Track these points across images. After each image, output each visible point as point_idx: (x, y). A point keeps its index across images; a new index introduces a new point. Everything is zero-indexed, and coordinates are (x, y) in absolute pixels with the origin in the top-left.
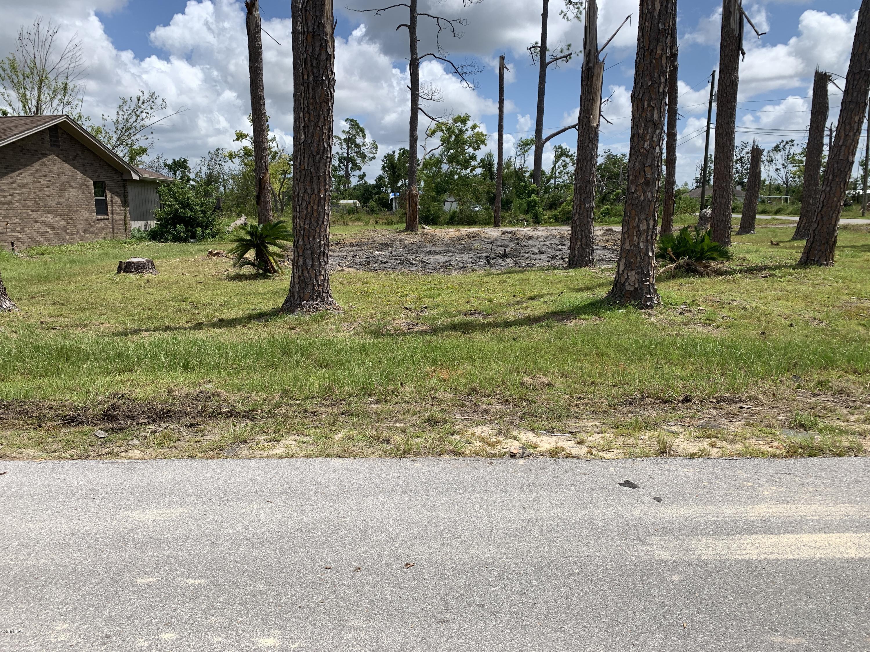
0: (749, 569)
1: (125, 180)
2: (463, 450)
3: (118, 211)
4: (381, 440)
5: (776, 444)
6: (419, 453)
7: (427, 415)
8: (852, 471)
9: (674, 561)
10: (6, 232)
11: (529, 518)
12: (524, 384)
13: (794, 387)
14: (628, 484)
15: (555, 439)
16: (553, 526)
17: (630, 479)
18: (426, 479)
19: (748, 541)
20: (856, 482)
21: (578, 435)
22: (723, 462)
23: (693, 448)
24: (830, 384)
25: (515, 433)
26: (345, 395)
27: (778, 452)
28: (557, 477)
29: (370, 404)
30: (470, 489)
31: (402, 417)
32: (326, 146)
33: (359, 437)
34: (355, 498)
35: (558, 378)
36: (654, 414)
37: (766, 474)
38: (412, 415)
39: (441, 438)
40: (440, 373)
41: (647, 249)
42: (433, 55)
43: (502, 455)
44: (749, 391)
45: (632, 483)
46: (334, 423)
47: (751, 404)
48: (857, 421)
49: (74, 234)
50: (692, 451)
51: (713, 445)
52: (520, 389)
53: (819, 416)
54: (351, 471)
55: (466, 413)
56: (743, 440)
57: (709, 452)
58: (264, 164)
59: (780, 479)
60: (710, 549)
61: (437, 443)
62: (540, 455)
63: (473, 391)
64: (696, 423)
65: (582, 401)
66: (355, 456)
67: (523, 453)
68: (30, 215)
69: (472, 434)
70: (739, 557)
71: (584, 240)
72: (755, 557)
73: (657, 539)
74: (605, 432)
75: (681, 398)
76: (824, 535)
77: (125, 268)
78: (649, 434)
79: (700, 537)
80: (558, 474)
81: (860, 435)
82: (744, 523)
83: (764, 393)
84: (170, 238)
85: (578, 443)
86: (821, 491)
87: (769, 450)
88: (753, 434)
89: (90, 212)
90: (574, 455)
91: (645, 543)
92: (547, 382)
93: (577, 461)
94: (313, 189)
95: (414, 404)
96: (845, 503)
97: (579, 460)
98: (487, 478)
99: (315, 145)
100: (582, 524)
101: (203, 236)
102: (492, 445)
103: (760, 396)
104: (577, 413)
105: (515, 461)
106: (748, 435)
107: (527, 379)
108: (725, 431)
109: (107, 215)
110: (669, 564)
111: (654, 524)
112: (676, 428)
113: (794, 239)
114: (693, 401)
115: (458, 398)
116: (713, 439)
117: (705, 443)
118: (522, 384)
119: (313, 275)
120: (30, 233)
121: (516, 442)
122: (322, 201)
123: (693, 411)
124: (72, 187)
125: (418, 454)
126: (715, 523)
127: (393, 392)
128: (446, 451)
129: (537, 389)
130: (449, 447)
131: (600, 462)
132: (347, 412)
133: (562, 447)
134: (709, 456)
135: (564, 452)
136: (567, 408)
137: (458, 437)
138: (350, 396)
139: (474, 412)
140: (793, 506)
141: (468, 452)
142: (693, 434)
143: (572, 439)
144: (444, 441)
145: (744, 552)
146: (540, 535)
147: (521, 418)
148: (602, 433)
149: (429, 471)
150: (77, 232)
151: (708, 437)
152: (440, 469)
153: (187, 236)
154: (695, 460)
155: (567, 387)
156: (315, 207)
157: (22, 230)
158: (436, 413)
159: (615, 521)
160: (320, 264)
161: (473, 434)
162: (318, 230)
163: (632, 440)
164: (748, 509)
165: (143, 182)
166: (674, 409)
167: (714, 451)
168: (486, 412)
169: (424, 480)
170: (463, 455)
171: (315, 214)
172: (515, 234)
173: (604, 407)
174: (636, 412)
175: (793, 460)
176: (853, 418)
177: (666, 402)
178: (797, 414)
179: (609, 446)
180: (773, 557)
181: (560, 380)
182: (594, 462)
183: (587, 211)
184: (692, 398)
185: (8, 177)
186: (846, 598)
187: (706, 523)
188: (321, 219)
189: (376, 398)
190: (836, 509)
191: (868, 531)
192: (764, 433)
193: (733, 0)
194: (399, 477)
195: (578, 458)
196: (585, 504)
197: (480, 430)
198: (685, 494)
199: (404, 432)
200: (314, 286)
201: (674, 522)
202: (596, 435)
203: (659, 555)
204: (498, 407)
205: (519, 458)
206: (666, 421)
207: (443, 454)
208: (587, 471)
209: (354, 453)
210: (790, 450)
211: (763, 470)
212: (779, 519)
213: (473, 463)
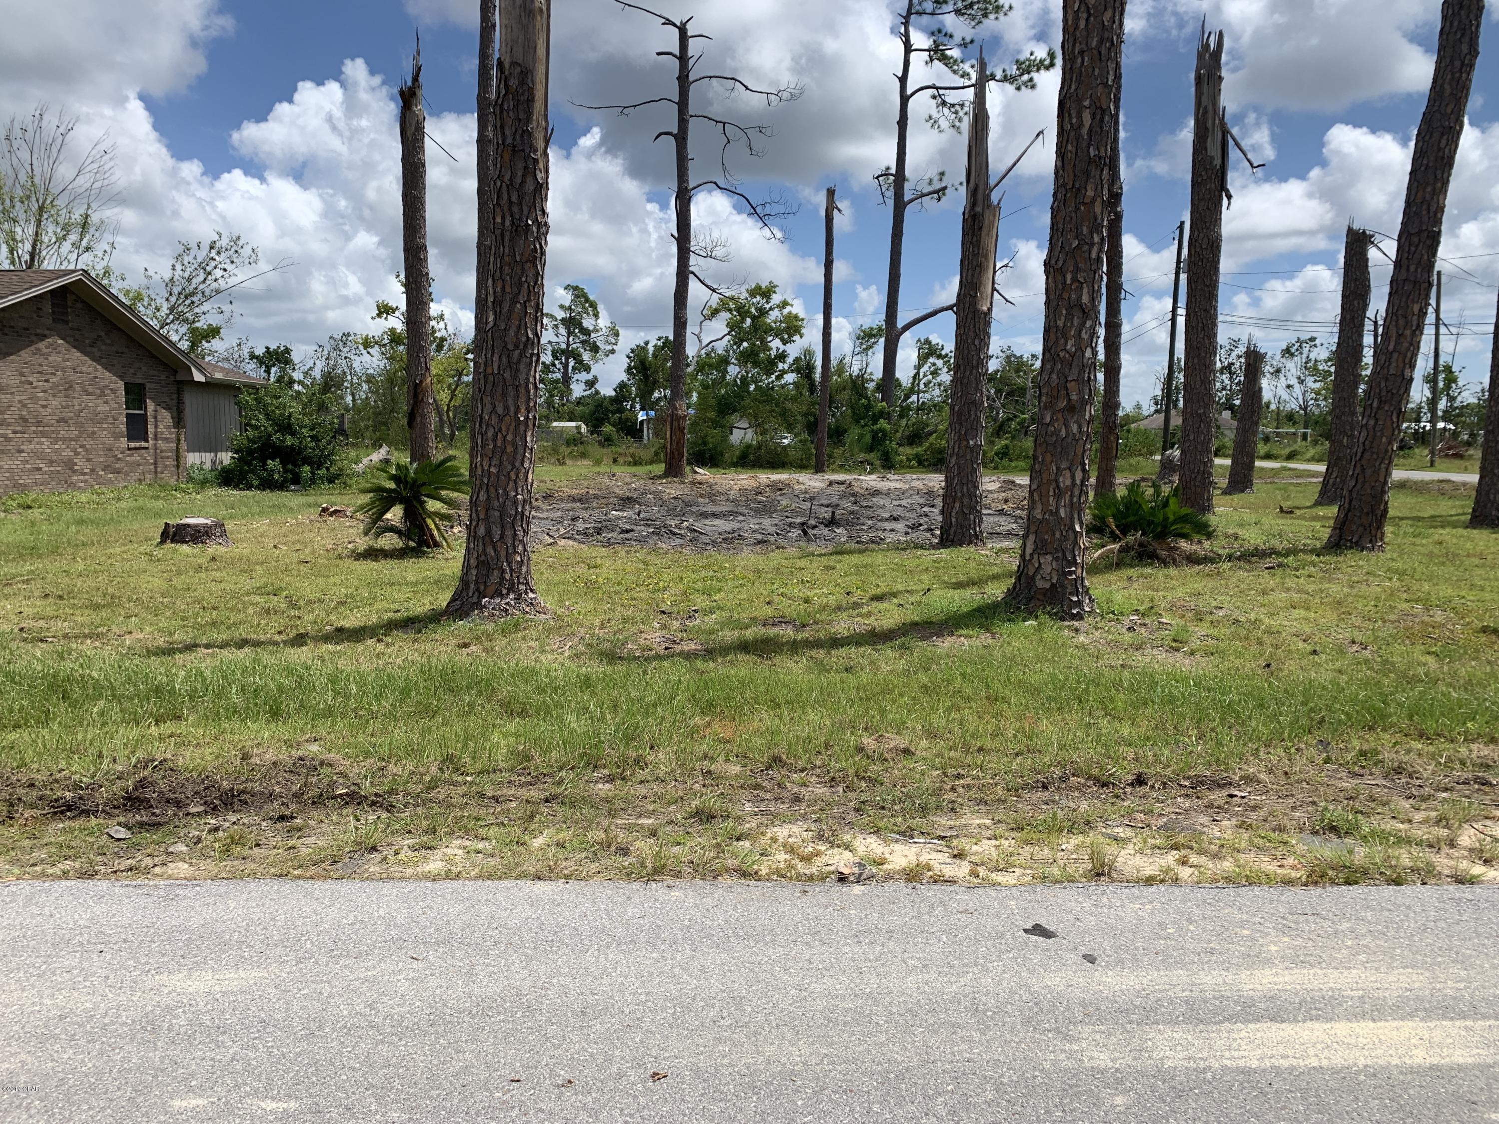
0: (1246, 1084)
1: (180, 383)
2: (755, 867)
3: (166, 435)
4: (613, 848)
5: (1290, 861)
6: (679, 872)
7: (694, 804)
8: (1418, 910)
9: (1117, 1070)
11: (868, 990)
12: (863, 749)
13: (1319, 760)
14: (1038, 930)
15: (914, 849)
16: (910, 1006)
17: (1043, 922)
18: (690, 920)
19: (1243, 1034)
20: (1425, 930)
21: (955, 842)
22: (1200, 893)
23: (1150, 866)
24: (1380, 757)
25: (847, 837)
26: (552, 766)
27: (1294, 874)
28: (918, 918)
29: (597, 782)
30: (768, 939)
31: (651, 807)
32: (531, 336)
33: (576, 842)
34: (565, 954)
35: (921, 739)
36: (1084, 806)
37: (1273, 915)
38: (669, 803)
39: (718, 845)
40: (719, 729)
41: (1072, 518)
42: (715, 183)
43: (823, 878)
44: (1245, 767)
45: (1045, 929)
46: (532, 817)
47: (1249, 789)
48: (1426, 821)
49: (85, 474)
50: (1148, 872)
51: (1184, 862)
52: (857, 759)
53: (1361, 812)
54: (559, 904)
55: (763, 800)
56: (1235, 854)
57: (1176, 874)
58: (423, 360)
59: (1297, 923)
60: (1179, 1048)
61: (712, 854)
62: (888, 877)
63: (776, 761)
64: (1156, 823)
65: (962, 782)
66: (568, 877)
67: (861, 874)
68: (10, 440)
69: (772, 838)
70: (1228, 1063)
71: (966, 501)
72: (1255, 1064)
73: (1088, 1029)
74: (1001, 837)
75: (1130, 778)
76: (1371, 1024)
77: (175, 534)
78: (1075, 840)
79: (1161, 1027)
80: (919, 913)
81: (1431, 846)
82: (1237, 1003)
83: (1270, 771)
84: (256, 483)
85: (955, 856)
86: (1366, 946)
87: (1279, 871)
88: (1250, 841)
89: (117, 435)
90: (947, 878)
91: (1067, 1038)
92: (902, 746)
93: (952, 888)
94: (506, 408)
95: (673, 783)
96: (1407, 967)
97: (955, 888)
98: (796, 919)
99: (512, 333)
100: (959, 1003)
101: (313, 481)
102: (807, 859)
103: (1263, 776)
104: (953, 802)
105: (845, 889)
106: (1243, 845)
107: (869, 742)
108: (1205, 837)
109: (147, 441)
110: (1109, 1075)
111: (1083, 1003)
112: (1121, 832)
113: (1318, 503)
114: (1150, 783)
115: (749, 773)
116: (1184, 852)
117: (1171, 858)
118: (860, 749)
119: (503, 553)
120: (8, 471)
121: (847, 855)
122: (522, 428)
123: (1151, 801)
124: (86, 392)
125: (678, 875)
126: (1187, 1003)
127: (637, 761)
128: (727, 870)
129: (886, 760)
130: (731, 863)
131: (991, 891)
132: (555, 797)
133: (927, 864)
134: (1176, 881)
135: (930, 873)
136: (937, 792)
137: (747, 844)
138: (561, 769)
139: (776, 799)
140: (1320, 972)
141: (764, 872)
142: (1151, 841)
143: (945, 849)
144: (723, 852)
145: (1236, 1054)
146: (886, 1022)
147: (857, 810)
148: (995, 838)
149: (697, 906)
150: (92, 470)
151: (1176, 847)
152: (716, 902)
153: (286, 480)
154: (1153, 889)
155: (937, 756)
156: (509, 438)
158: (711, 800)
159: (1016, 997)
160: (516, 535)
161: (774, 840)
162: (513, 477)
163: (1046, 851)
164: (1244, 977)
165: (211, 386)
166: (1117, 797)
167: (1185, 873)
168: (797, 799)
169: (686, 923)
170: (756, 876)
171: (510, 449)
172: (850, 485)
173: (1000, 791)
174: (1053, 802)
175: (1319, 890)
176: (1418, 817)
177: (1104, 785)
178: (1326, 809)
179: (1007, 863)
180: (1285, 1063)
181: (924, 743)
182: (981, 891)
183: (972, 452)
184: (1148, 779)
187: (1171, 1002)
188: (519, 458)
189: (607, 772)
190: (1392, 978)
191: (1444, 1017)
192: (1269, 841)
193: (1210, 108)
194: (642, 917)
195: (955, 883)
196: (966, 965)
197: (786, 832)
198: (1137, 949)
199: (654, 834)
200: (503, 571)
201: (1118, 999)
202: (985, 842)
203: (1092, 1058)
204: (818, 791)
205: (853, 883)
206: (1105, 820)
207: (721, 875)
208: (970, 908)
209: (566, 872)
210: (1313, 872)
211: (1267, 907)
212: (1296, 994)
213: (773, 892)
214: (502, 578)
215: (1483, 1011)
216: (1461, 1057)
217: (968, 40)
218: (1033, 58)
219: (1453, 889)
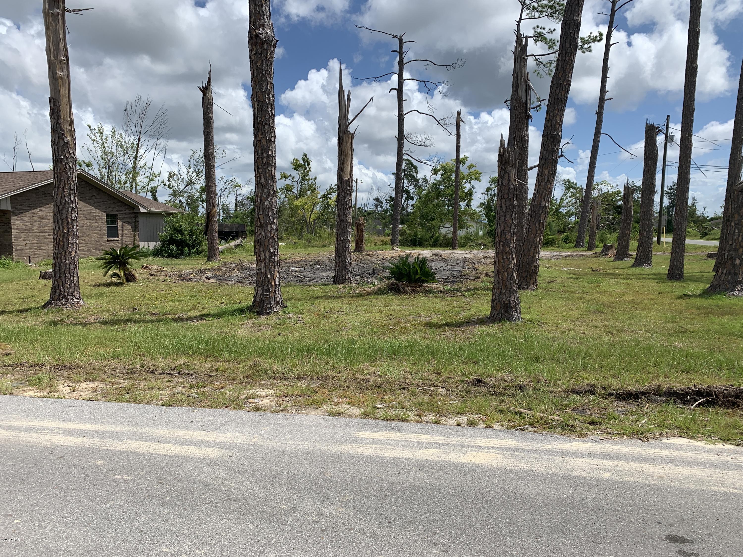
1: (135, 213)
3: (128, 234)
10: (25, 250)
41: (266, 272)
42: (417, 111)
49: (84, 251)
77: (44, 276)
84: (166, 255)
89: (102, 236)
94: (59, 227)
99: (59, 199)
101: (189, 254)
109: (118, 237)
119: (61, 284)
120: (45, 250)
122: (66, 235)
124: (86, 218)
150: (88, 250)
153: (178, 254)
156: (61, 239)
157: (39, 248)
160: (66, 276)
162: (64, 254)
165: (150, 214)
171: (61, 243)
185: (30, 212)
188: (66, 247)
193: (519, 74)
200: (61, 291)
214: (60, 293)
217: (552, 29)
218: (592, 35)
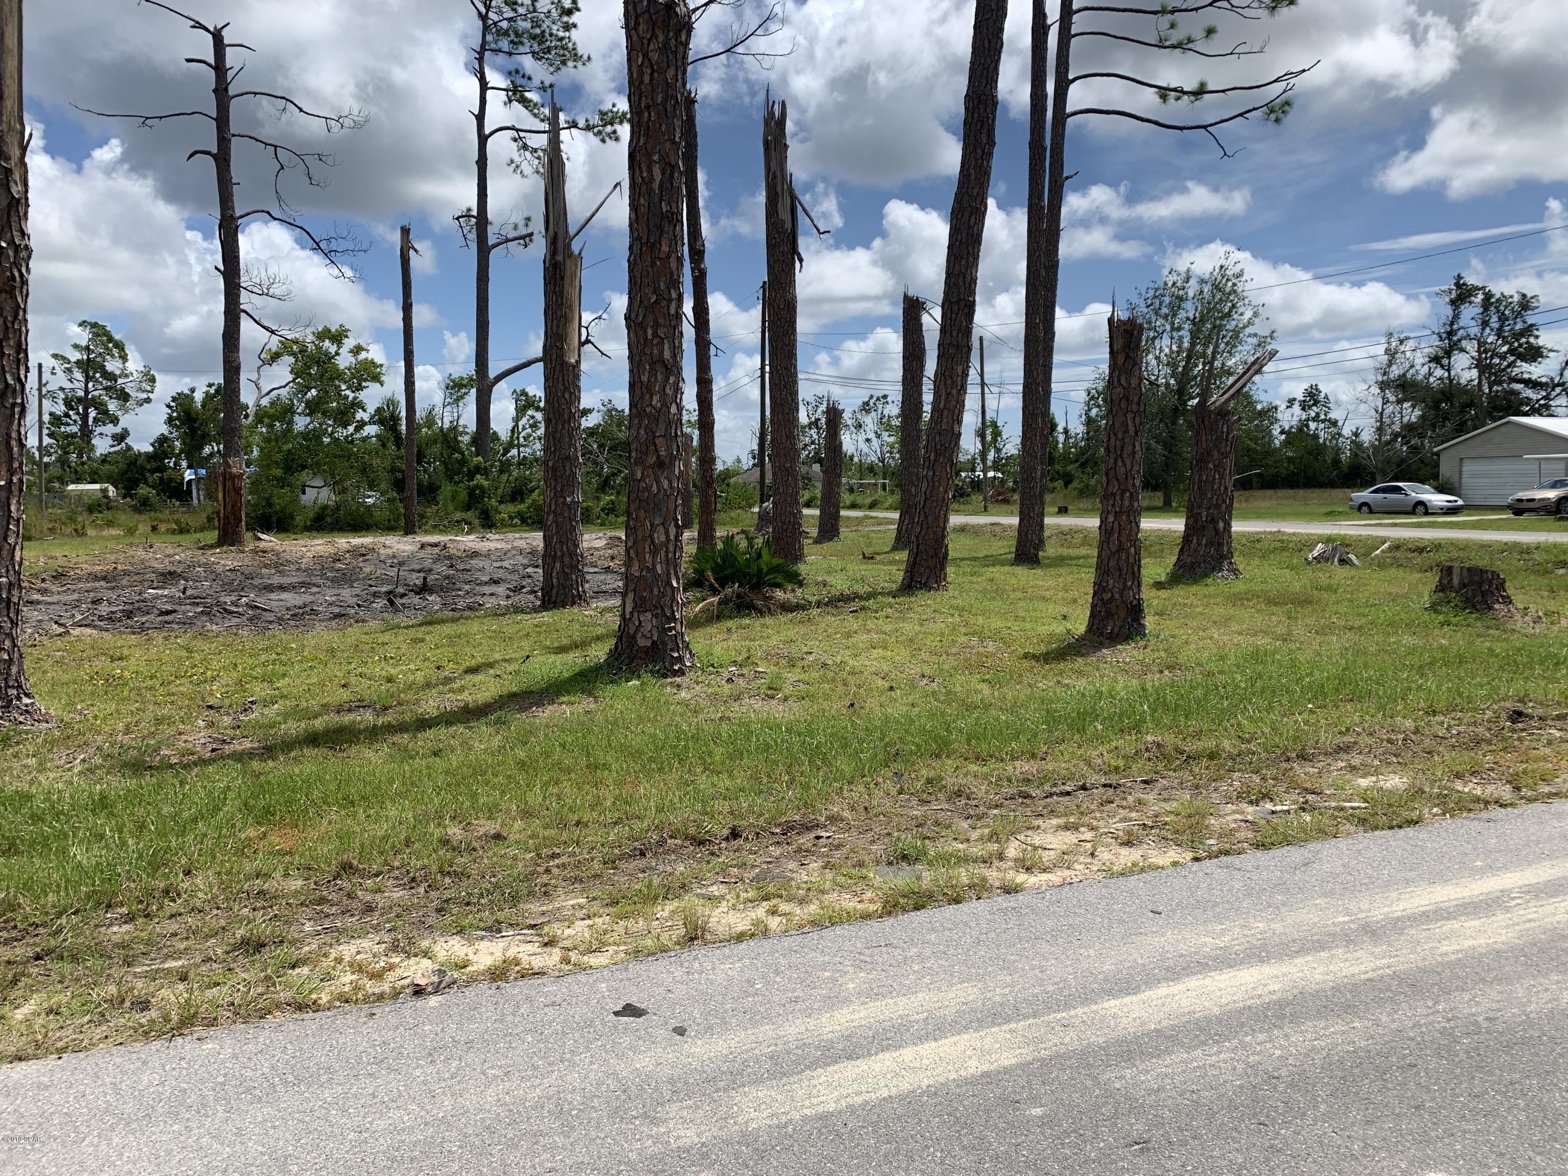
0: (824, 1130)
2: (314, 996)
4: (127, 1004)
5: (869, 895)
6: (215, 1019)
7: (240, 933)
8: (973, 924)
9: (703, 1144)
11: (441, 1115)
12: (448, 841)
13: (894, 792)
14: (630, 1011)
15: (502, 944)
16: (488, 1122)
17: (634, 1001)
18: (225, 1075)
19: (823, 1079)
20: (978, 944)
21: (546, 929)
22: (787, 942)
23: (741, 922)
24: (944, 783)
25: (425, 944)
26: (47, 913)
27: (872, 908)
28: (501, 1021)
29: (111, 925)
30: (324, 1078)
31: (182, 946)
32: (11, 382)
33: (75, 1004)
34: (51, 1150)
35: (514, 819)
36: (681, 868)
37: (851, 952)
38: (207, 937)
39: (268, 978)
40: (277, 840)
41: (668, 574)
43: (396, 994)
44: (831, 807)
45: (635, 1008)
46: (15, 981)
47: (834, 829)
48: (981, 838)
50: (741, 928)
51: (773, 912)
52: (441, 853)
53: (928, 838)
54: (47, 1088)
55: (327, 916)
56: (820, 896)
57: (766, 926)
59: (871, 956)
60: (763, 1107)
61: (260, 990)
62: (472, 980)
63: (347, 868)
64: (749, 875)
65: (557, 861)
66: (61, 1051)
67: (440, 983)
69: (336, 959)
70: (807, 1112)
71: (567, 560)
72: (832, 1107)
73: (675, 1107)
74: (595, 915)
75: (726, 832)
76: (933, 1044)
78: (670, 906)
79: (746, 1089)
80: (503, 1015)
81: (985, 862)
82: (817, 1048)
83: (853, 809)
85: (546, 945)
86: (930, 968)
87: (859, 906)
88: (834, 881)
90: (536, 970)
91: (655, 1121)
92: (492, 832)
93: (540, 981)
95: (215, 912)
96: (963, 982)
97: (545, 979)
98: (361, 1048)
100: (542, 1107)
102: (377, 976)
103: (846, 814)
104: (546, 885)
105: (420, 1003)
106: (828, 885)
107: (455, 831)
108: (793, 883)
110: (694, 1152)
111: (671, 1081)
112: (715, 890)
113: (895, 546)
114: (744, 835)
115: (313, 886)
116: (774, 901)
117: (760, 911)
118: (445, 842)
121: (426, 963)
123: (744, 853)
125: (212, 1023)
126: (771, 1058)
127: (166, 892)
128: (278, 1006)
129: (474, 849)
130: (284, 995)
131: (582, 978)
132: (49, 952)
133: (515, 958)
134: (766, 933)
135: (517, 968)
136: (529, 877)
137: (305, 970)
138: (59, 915)
139: (343, 913)
140: (891, 1001)
141: (325, 998)
142: (743, 895)
143: (535, 938)
144: (274, 984)
145: (815, 1101)
146: (460, 1147)
147: (439, 911)
148: (589, 917)
149: (235, 1056)
151: (766, 898)
152: (260, 1046)
154: (743, 945)
155: (531, 837)
158: (262, 926)
159: (604, 1088)
161: (339, 960)
163: (641, 923)
164: (824, 1020)
166: (712, 854)
167: (774, 923)
168: (369, 909)
169: (221, 1079)
170: (316, 1007)
172: (445, 547)
173: (596, 866)
174: (651, 868)
175: (892, 920)
176: (974, 835)
177: (701, 843)
178: (898, 839)
179: (600, 942)
180: (859, 1100)
181: (518, 825)
182: (570, 979)
183: (570, 509)
184: (742, 831)
186: (964, 1148)
187: (757, 1061)
189: (125, 910)
190: (951, 995)
191: (994, 1024)
192: (851, 878)
193: (779, 173)
194: (162, 1083)
195: (544, 974)
196: (550, 1064)
197: (353, 949)
198: (726, 1012)
199: (184, 978)
201: (706, 1068)
202: (579, 923)
203: (678, 1138)
204: (396, 895)
205: (430, 993)
206: (699, 879)
207: (270, 1013)
208: (558, 999)
209: (59, 1045)
210: (887, 902)
211: (848, 946)
212: (870, 1029)
213: (333, 1022)
215: (1025, 1011)
216: (1007, 1059)
217: (547, 84)
218: (615, 109)
219: (1003, 901)
